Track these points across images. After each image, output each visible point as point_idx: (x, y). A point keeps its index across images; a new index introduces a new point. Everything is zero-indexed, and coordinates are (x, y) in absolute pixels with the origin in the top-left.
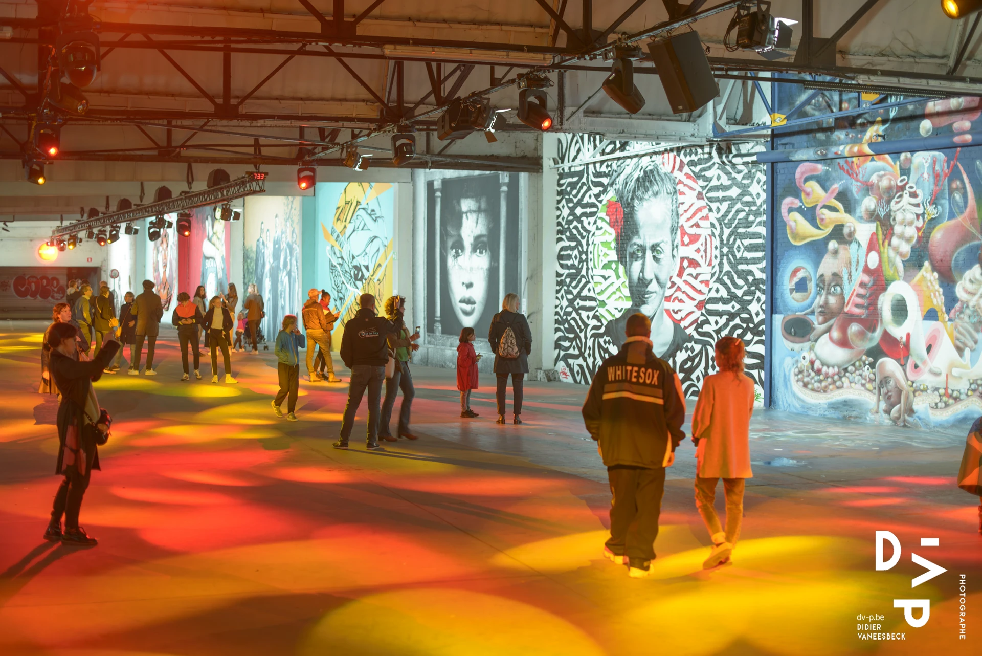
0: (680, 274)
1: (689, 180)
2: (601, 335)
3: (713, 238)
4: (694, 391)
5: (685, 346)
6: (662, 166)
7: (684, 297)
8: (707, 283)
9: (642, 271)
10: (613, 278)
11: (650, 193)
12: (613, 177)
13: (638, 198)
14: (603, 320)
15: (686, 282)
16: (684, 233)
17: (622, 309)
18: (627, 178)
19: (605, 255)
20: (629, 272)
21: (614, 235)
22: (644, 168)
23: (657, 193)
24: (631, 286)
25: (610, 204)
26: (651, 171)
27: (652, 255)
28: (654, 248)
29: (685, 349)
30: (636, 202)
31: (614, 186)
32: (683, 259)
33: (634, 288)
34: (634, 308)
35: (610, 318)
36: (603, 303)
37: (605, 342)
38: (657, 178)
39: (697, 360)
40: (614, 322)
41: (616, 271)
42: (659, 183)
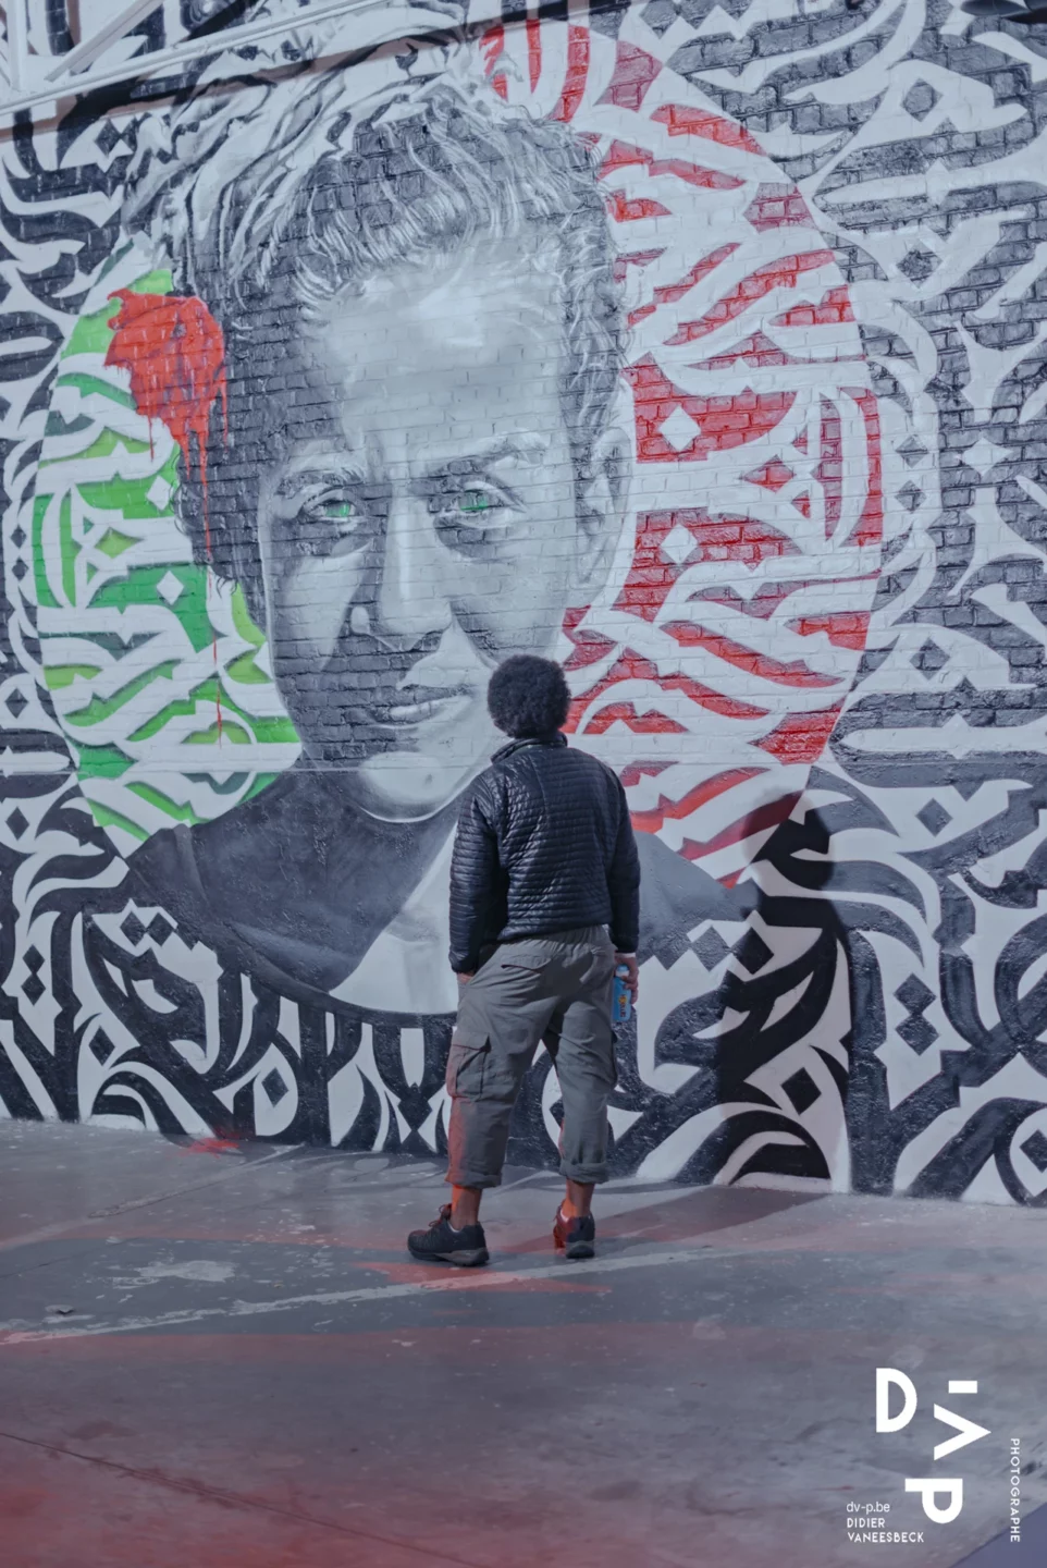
0: (643, 596)
1: (683, 139)
2: (110, 900)
3: (885, 406)
4: (769, 1149)
5: (694, 934)
6: (487, 95)
7: (675, 704)
8: (847, 629)
9: (367, 597)
10: (173, 636)
11: (407, 231)
12: (147, 187)
13: (322, 267)
14: (115, 833)
15: (686, 633)
16: (656, 396)
17: (237, 778)
18: (244, 175)
19: (113, 542)
20: (279, 606)
21: (166, 446)
22: (358, 116)
23: (456, 229)
24: (290, 669)
25: (132, 310)
26: (415, 127)
27: (429, 521)
28: (440, 486)
29: (698, 948)
30: (308, 285)
31: (158, 225)
32: (653, 525)
33: (312, 681)
34: (320, 768)
35: (157, 819)
36: (108, 755)
37: (133, 930)
38: (453, 153)
39: (784, 1005)
40: (187, 836)
41: (191, 612)
42: (468, 179)
